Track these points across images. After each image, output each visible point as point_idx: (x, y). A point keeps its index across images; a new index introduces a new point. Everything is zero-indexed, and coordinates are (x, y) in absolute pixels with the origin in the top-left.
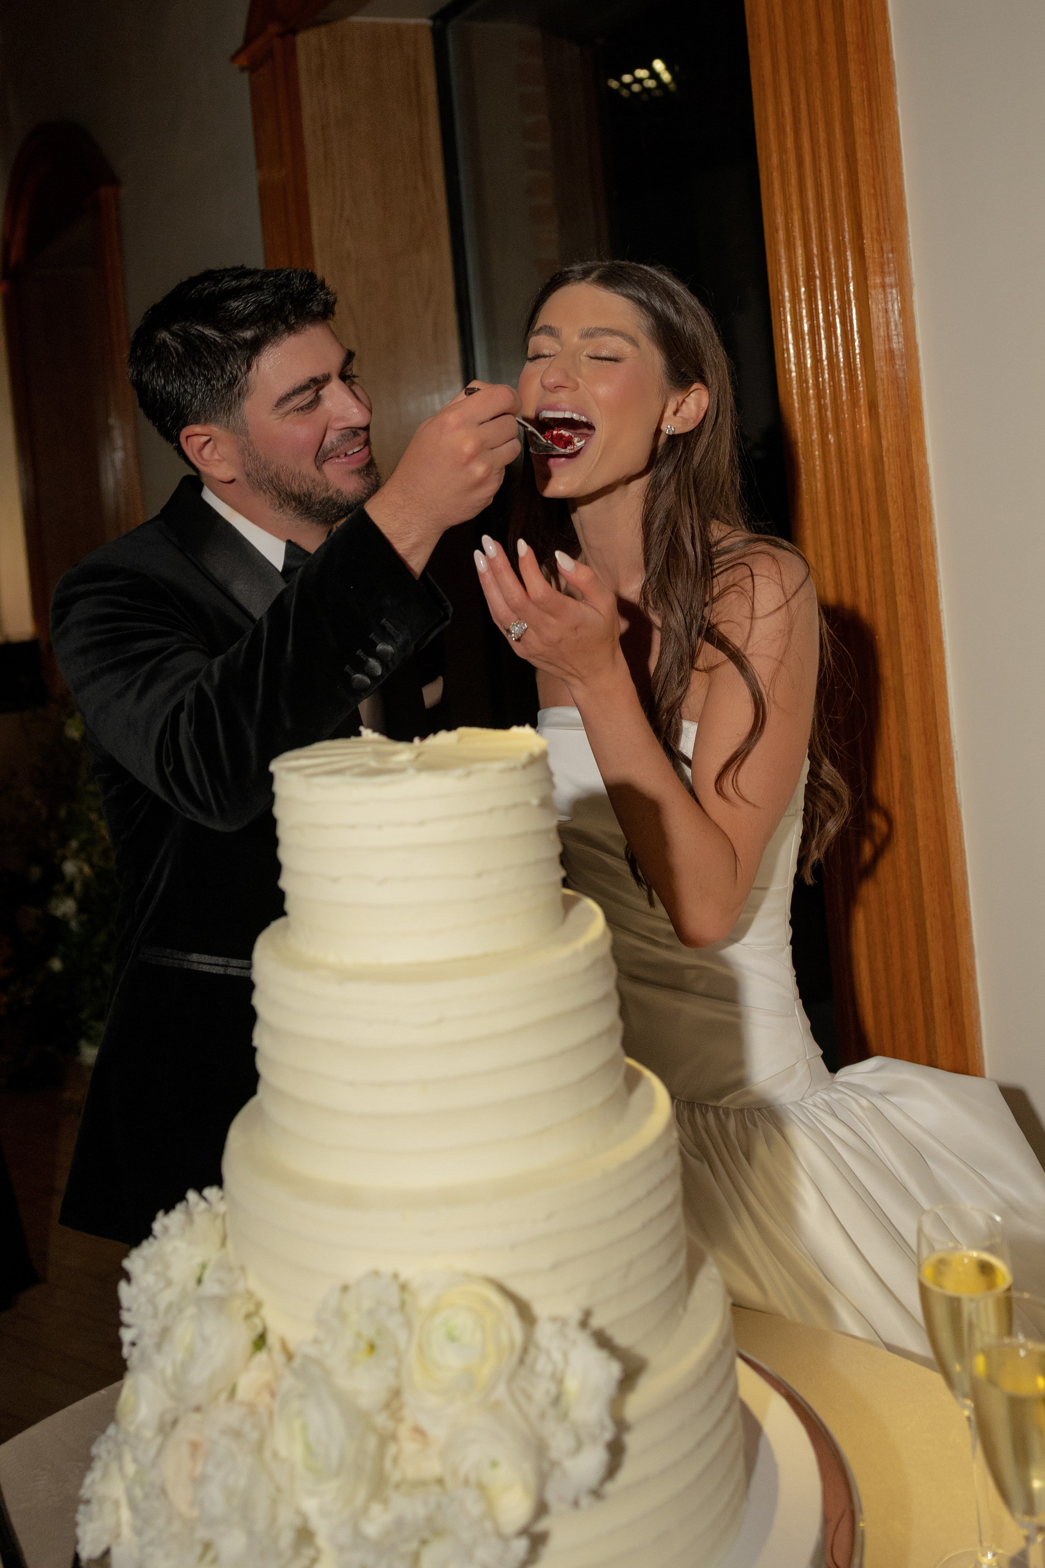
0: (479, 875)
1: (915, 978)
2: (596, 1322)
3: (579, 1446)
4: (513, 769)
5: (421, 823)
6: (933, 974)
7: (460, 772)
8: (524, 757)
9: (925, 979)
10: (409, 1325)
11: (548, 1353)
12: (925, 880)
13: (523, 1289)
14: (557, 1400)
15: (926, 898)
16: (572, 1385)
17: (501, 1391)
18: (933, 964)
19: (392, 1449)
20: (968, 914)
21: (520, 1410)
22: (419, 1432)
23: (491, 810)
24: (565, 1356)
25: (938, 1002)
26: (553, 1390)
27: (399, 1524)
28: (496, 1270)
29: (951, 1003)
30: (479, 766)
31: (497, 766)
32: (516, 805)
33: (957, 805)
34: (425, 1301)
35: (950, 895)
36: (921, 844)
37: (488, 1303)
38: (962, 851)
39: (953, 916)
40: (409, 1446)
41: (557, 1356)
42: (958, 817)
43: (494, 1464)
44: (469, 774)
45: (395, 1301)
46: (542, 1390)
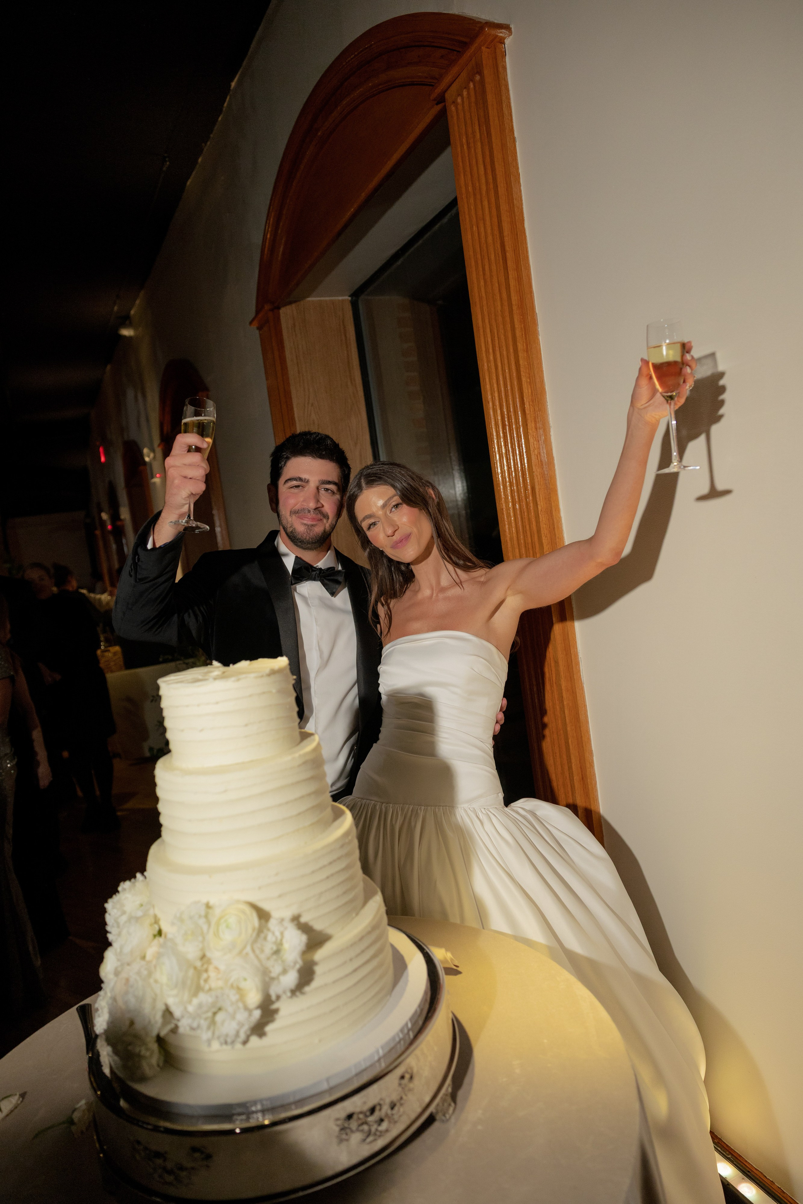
0: (246, 725)
1: (566, 767)
2: (303, 920)
3: (285, 972)
4: (262, 676)
5: (217, 703)
6: (573, 765)
7: (233, 679)
8: (267, 671)
9: (570, 768)
10: (209, 923)
11: (273, 933)
12: (567, 720)
13: (265, 906)
14: (277, 952)
15: (569, 729)
16: (286, 946)
17: (248, 949)
18: (573, 760)
19: (205, 976)
20: (589, 736)
21: (257, 957)
22: (217, 968)
23: (251, 696)
24: (282, 934)
25: (576, 778)
26: (275, 948)
27: (200, 1006)
28: (254, 898)
29: (583, 778)
30: (244, 676)
31: (252, 675)
32: (264, 693)
33: (582, 684)
34: (217, 912)
35: (580, 727)
36: (565, 703)
37: (244, 912)
38: (585, 706)
39: (581, 737)
40: (212, 974)
41: (278, 934)
42: (582, 689)
43: (245, 979)
44: (238, 680)
45: (203, 913)
46: (269, 948)
